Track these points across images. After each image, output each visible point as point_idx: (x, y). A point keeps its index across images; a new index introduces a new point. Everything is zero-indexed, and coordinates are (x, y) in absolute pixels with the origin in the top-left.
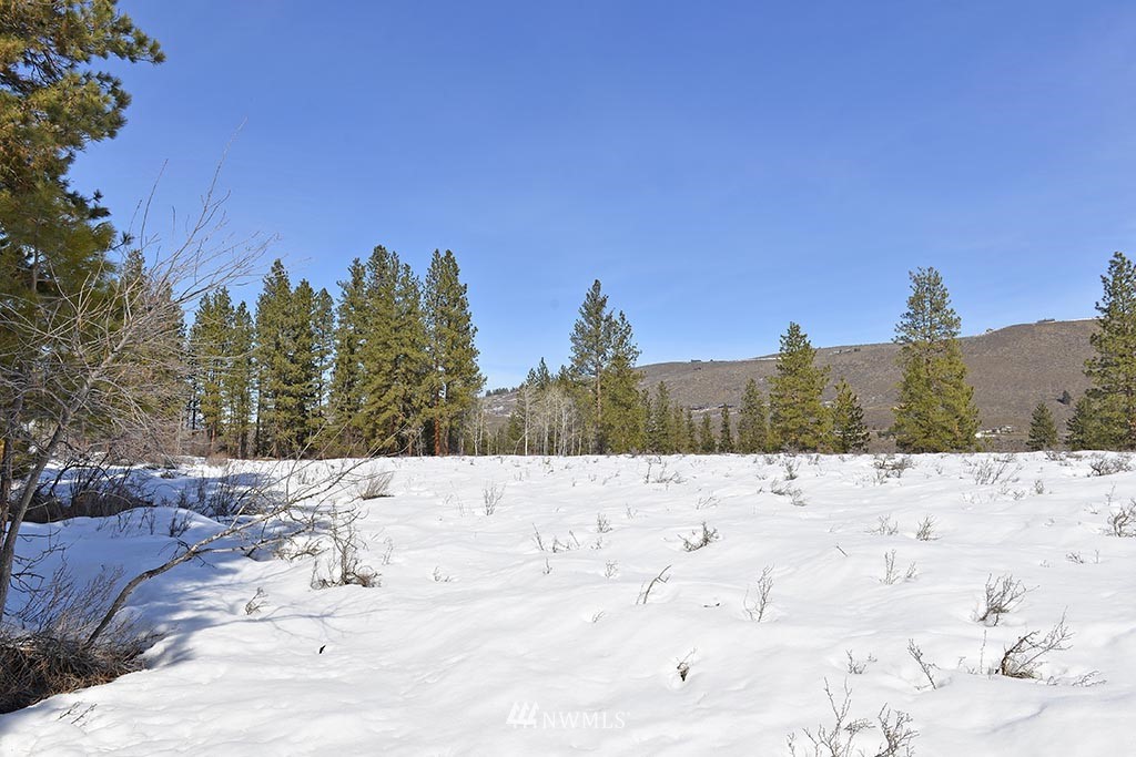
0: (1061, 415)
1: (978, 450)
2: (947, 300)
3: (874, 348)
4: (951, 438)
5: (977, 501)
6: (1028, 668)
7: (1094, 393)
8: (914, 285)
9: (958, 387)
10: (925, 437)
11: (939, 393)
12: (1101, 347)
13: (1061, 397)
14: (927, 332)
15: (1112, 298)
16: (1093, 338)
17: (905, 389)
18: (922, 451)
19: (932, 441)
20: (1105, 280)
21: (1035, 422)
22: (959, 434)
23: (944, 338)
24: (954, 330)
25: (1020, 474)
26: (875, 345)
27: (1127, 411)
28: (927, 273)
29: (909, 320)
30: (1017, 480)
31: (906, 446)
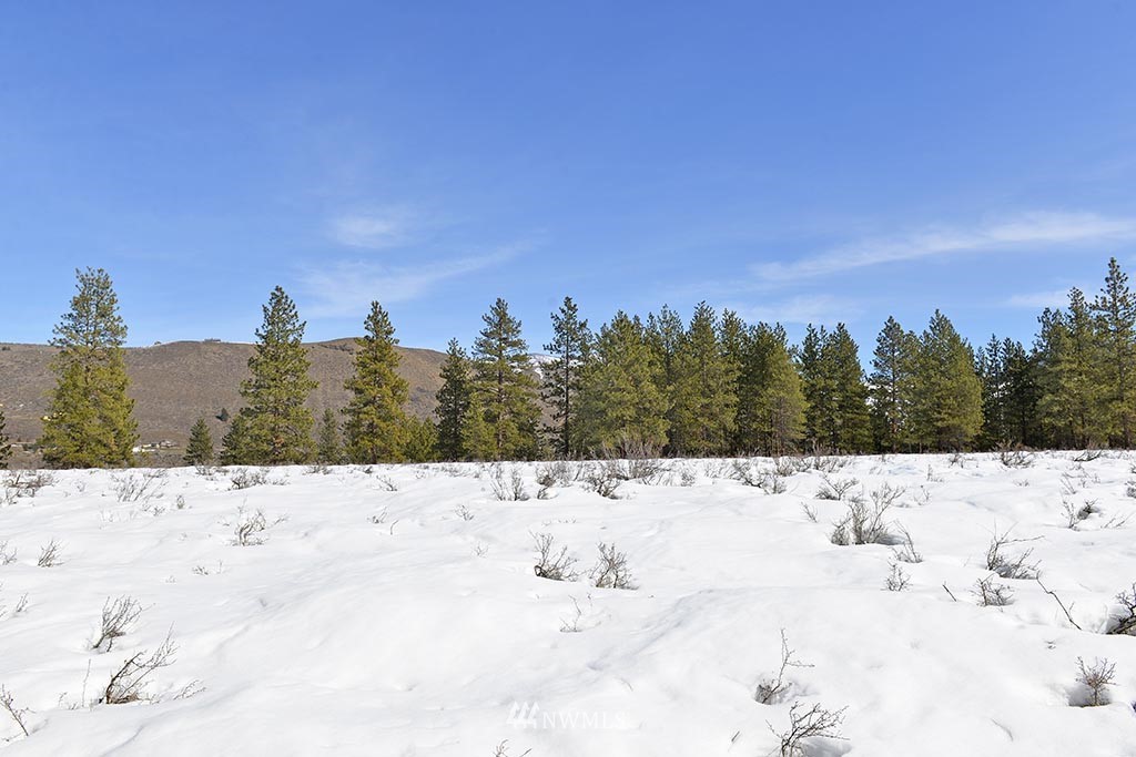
0: (218, 431)
1: (133, 466)
2: (115, 307)
3: (28, 349)
4: (106, 452)
5: (115, 519)
6: (133, 691)
7: (247, 412)
8: (81, 285)
9: (117, 399)
10: (77, 451)
11: (96, 404)
12: (257, 369)
13: (220, 414)
14: (90, 337)
15: (270, 327)
16: (251, 361)
17: (58, 398)
18: (73, 466)
19: (85, 456)
20: (265, 310)
21: (194, 437)
22: (115, 448)
23: (108, 346)
24: (119, 338)
25: (165, 490)
26: (30, 346)
27: (273, 429)
28: (96, 274)
29: (71, 323)
30: (162, 496)
31: (54, 462)
